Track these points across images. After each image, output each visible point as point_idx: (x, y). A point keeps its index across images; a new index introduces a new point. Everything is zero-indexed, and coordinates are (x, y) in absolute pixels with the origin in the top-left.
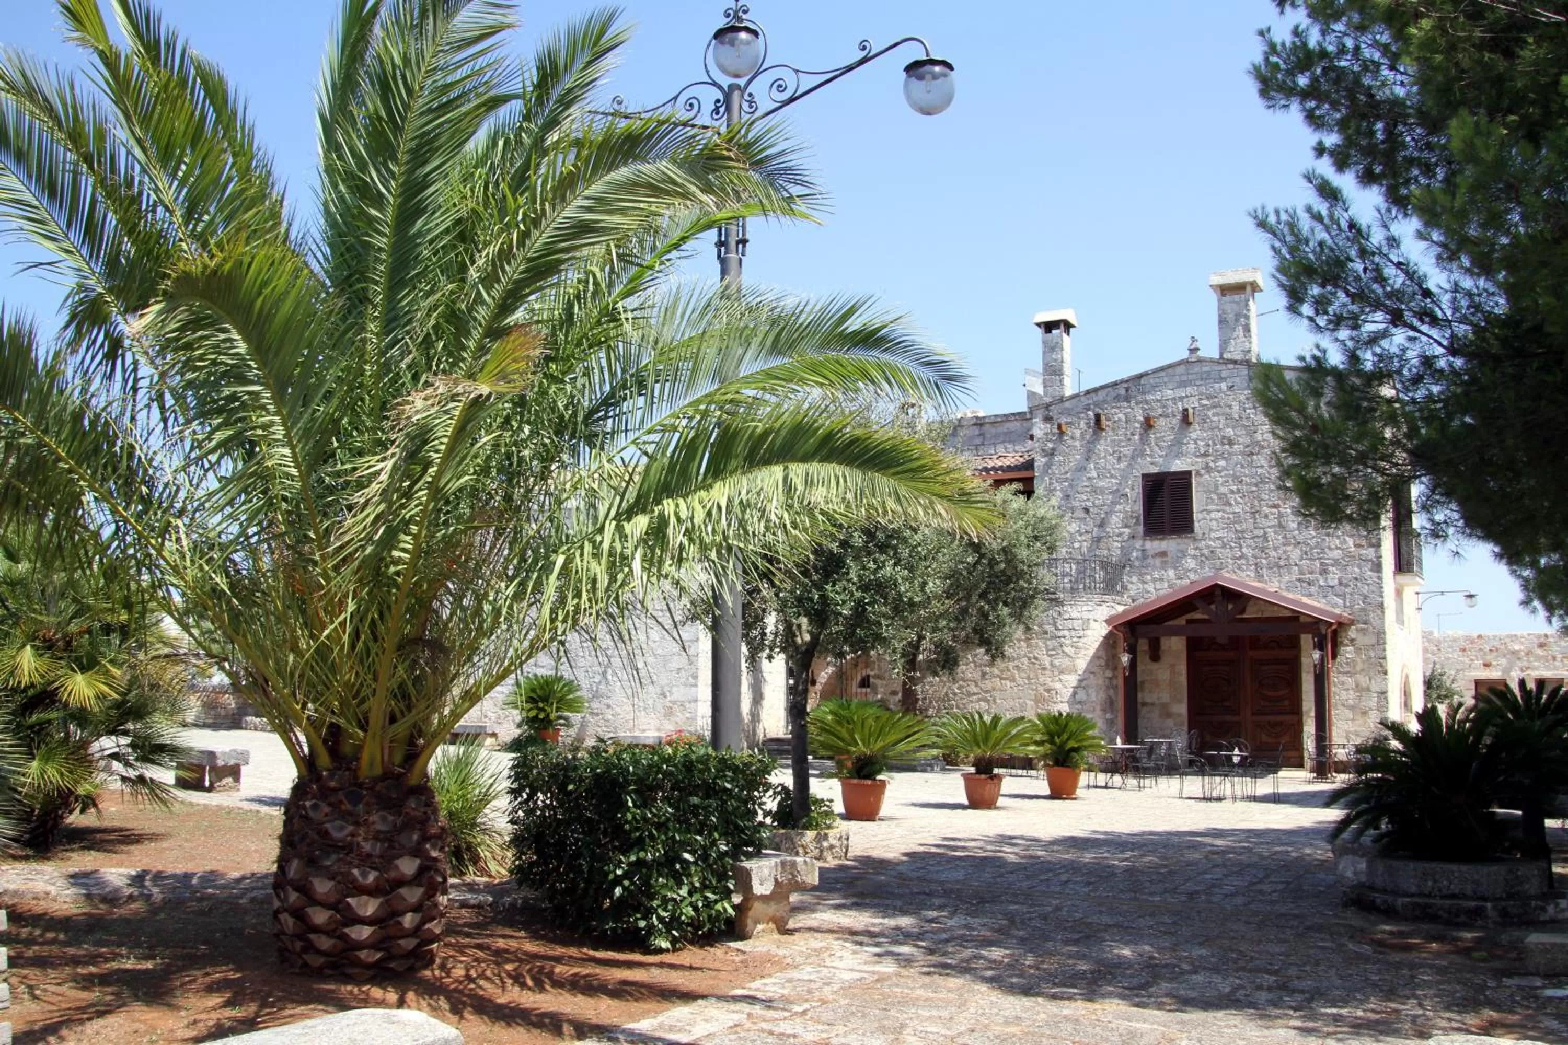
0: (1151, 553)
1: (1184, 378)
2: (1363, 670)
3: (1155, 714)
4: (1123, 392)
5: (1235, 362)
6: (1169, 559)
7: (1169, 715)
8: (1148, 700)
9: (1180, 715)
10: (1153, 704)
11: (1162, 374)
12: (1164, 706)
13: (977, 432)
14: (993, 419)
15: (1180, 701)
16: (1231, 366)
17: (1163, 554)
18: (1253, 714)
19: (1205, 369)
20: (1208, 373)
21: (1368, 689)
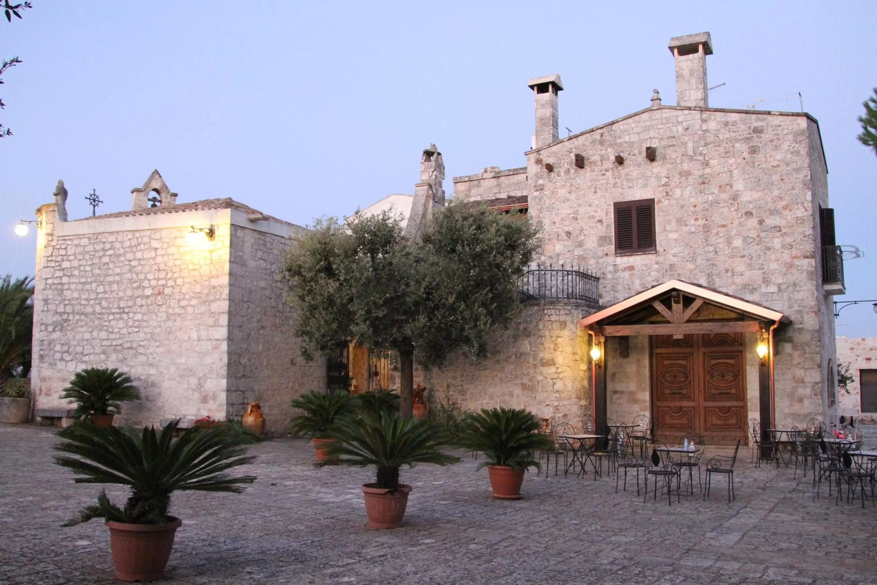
0: (621, 267)
1: (648, 123)
2: (799, 364)
3: (625, 399)
4: (598, 137)
5: (689, 109)
6: (635, 272)
7: (636, 401)
8: (619, 389)
9: (644, 401)
10: (622, 392)
11: (630, 121)
12: (632, 393)
13: (495, 184)
14: (506, 173)
15: (644, 390)
16: (686, 112)
17: (631, 268)
18: (705, 400)
19: (665, 115)
20: (667, 119)
21: (803, 382)
